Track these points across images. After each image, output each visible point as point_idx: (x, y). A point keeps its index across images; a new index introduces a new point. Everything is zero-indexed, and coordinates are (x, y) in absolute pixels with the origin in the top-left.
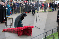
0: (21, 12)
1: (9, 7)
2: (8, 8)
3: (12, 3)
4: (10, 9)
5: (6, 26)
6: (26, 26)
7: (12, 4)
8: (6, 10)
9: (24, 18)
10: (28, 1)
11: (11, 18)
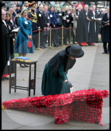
0: (65, 43)
1: (24, 25)
2: (21, 29)
3: (33, 11)
4: (27, 32)
5: (13, 90)
6: (81, 91)
7: (35, 15)
8: (14, 37)
9: (75, 61)
10: (90, 5)
11: (30, 64)
